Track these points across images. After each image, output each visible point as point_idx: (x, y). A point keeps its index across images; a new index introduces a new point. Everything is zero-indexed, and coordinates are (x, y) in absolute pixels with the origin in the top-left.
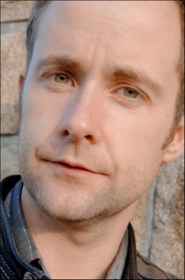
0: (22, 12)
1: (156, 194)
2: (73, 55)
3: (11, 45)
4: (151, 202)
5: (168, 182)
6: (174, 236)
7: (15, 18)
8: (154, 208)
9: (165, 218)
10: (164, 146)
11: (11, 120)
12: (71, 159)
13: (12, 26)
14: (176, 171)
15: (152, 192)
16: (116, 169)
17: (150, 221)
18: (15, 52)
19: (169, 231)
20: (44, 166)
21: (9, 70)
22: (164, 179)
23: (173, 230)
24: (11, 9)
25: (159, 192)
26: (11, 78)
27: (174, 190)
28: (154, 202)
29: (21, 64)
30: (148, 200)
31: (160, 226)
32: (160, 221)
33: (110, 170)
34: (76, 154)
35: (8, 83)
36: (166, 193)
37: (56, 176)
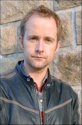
0: (11, 20)
1: (53, 62)
2: (37, 35)
3: (10, 29)
4: (52, 64)
5: (56, 59)
6: (59, 71)
7: (9, 22)
8: (53, 66)
9: (56, 68)
10: (55, 50)
11: (13, 49)
12: (39, 56)
13: (9, 24)
14: (57, 56)
15: (52, 62)
16: (47, 57)
17: (53, 69)
18: (11, 31)
19: (57, 71)
20: (33, 58)
21: (10, 36)
22: (55, 58)
23: (58, 70)
24: (8, 19)
25: (54, 61)
26: (11, 38)
27: (57, 61)
28: (53, 64)
29: (13, 34)
30: (51, 64)
31: (55, 70)
32: (55, 68)
33: (46, 57)
34: (40, 55)
35: (11, 40)
36: (55, 62)
37: (36, 60)
